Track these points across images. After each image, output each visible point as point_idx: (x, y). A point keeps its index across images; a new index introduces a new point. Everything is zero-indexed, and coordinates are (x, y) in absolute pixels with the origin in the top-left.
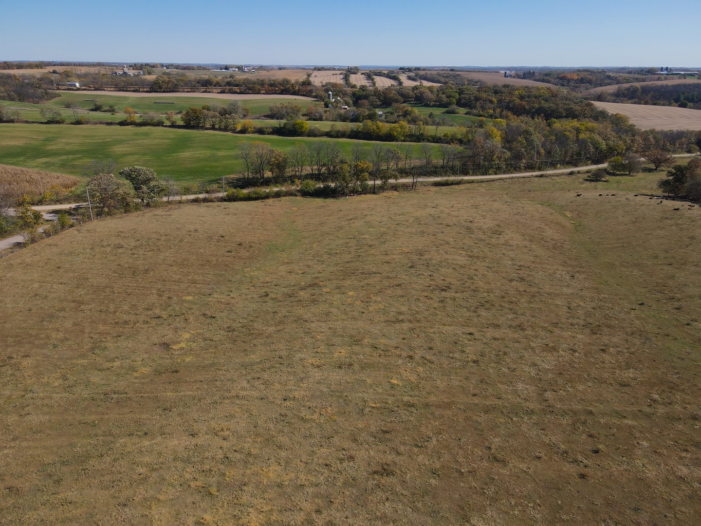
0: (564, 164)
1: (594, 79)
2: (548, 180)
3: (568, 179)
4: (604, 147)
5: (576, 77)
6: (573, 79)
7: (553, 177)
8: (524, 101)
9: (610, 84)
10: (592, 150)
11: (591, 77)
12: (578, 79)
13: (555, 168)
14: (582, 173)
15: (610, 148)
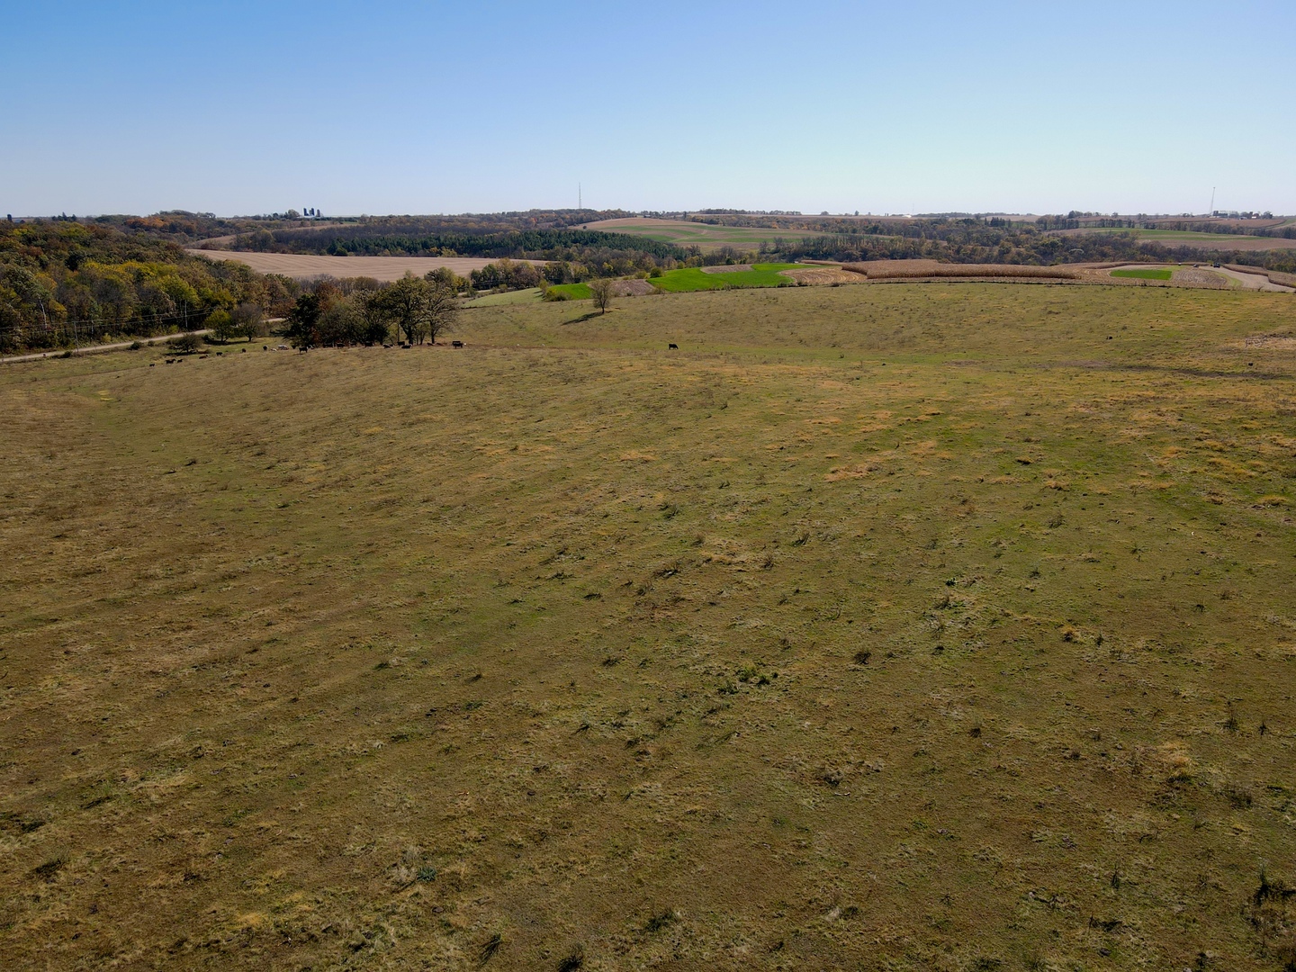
0: (119, 334)
1: (195, 225)
2: (81, 361)
3: (128, 357)
4: (195, 298)
5: (160, 224)
6: (155, 227)
7: (94, 356)
8: (36, 246)
9: (225, 234)
10: (171, 303)
11: (189, 224)
12: (164, 227)
13: (101, 342)
14: (157, 346)
15: (208, 301)
